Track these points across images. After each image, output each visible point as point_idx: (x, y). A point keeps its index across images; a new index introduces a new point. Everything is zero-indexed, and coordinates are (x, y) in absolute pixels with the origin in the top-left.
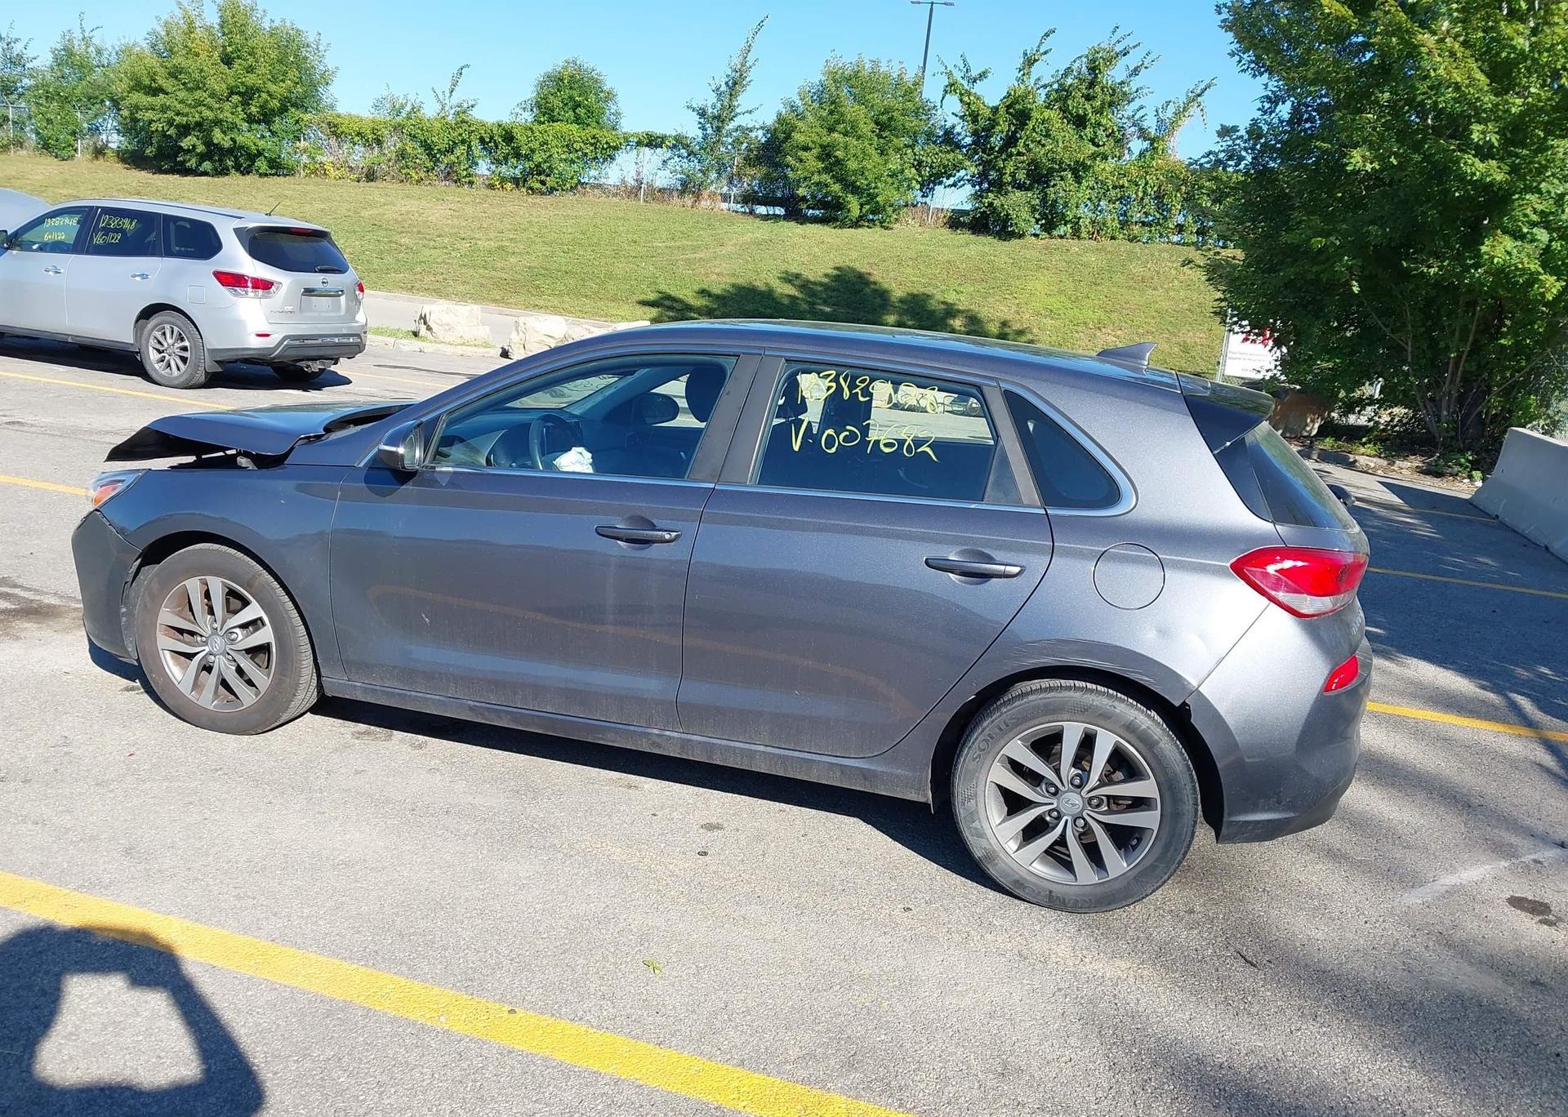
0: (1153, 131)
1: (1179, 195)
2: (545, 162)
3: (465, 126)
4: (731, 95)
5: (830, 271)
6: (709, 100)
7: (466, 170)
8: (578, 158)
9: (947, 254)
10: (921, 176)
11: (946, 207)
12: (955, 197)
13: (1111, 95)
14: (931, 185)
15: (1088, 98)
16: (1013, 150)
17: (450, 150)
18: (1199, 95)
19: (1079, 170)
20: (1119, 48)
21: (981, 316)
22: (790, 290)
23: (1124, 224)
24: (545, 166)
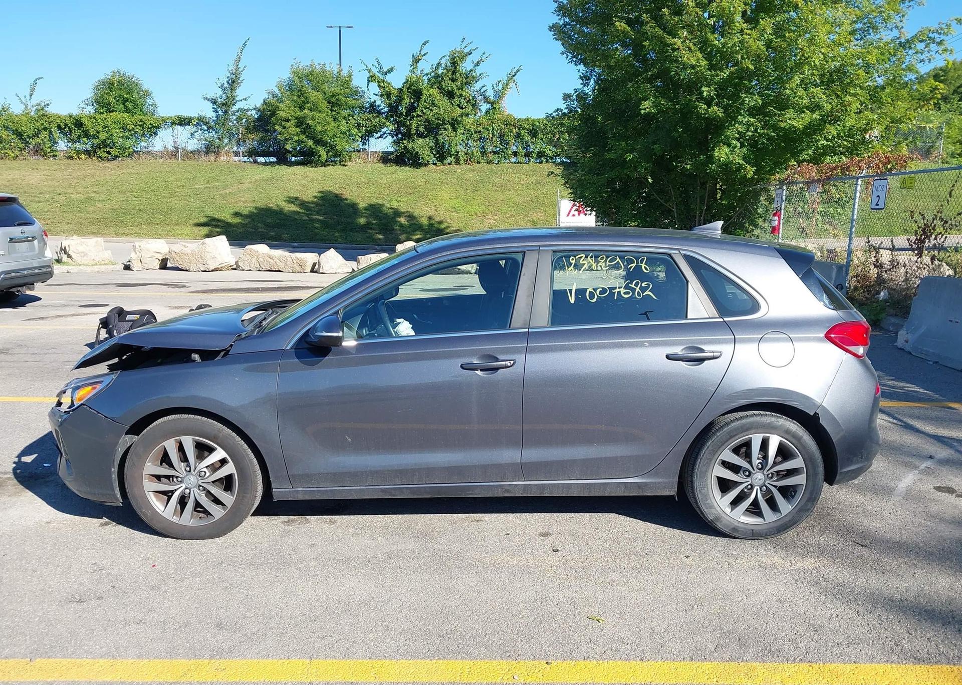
0: (492, 98)
1: (512, 134)
2: (108, 139)
3: (45, 118)
4: (232, 89)
5: (316, 194)
6: (217, 93)
7: (50, 148)
8: (131, 135)
9: (385, 179)
10: (360, 132)
11: (378, 151)
12: (383, 144)
13: (466, 78)
14: (367, 138)
15: (453, 80)
16: (414, 114)
17: (37, 135)
18: (514, 76)
19: (455, 124)
20: (466, 51)
21: (415, 214)
22: (293, 208)
23: (484, 153)
24: (108, 142)
